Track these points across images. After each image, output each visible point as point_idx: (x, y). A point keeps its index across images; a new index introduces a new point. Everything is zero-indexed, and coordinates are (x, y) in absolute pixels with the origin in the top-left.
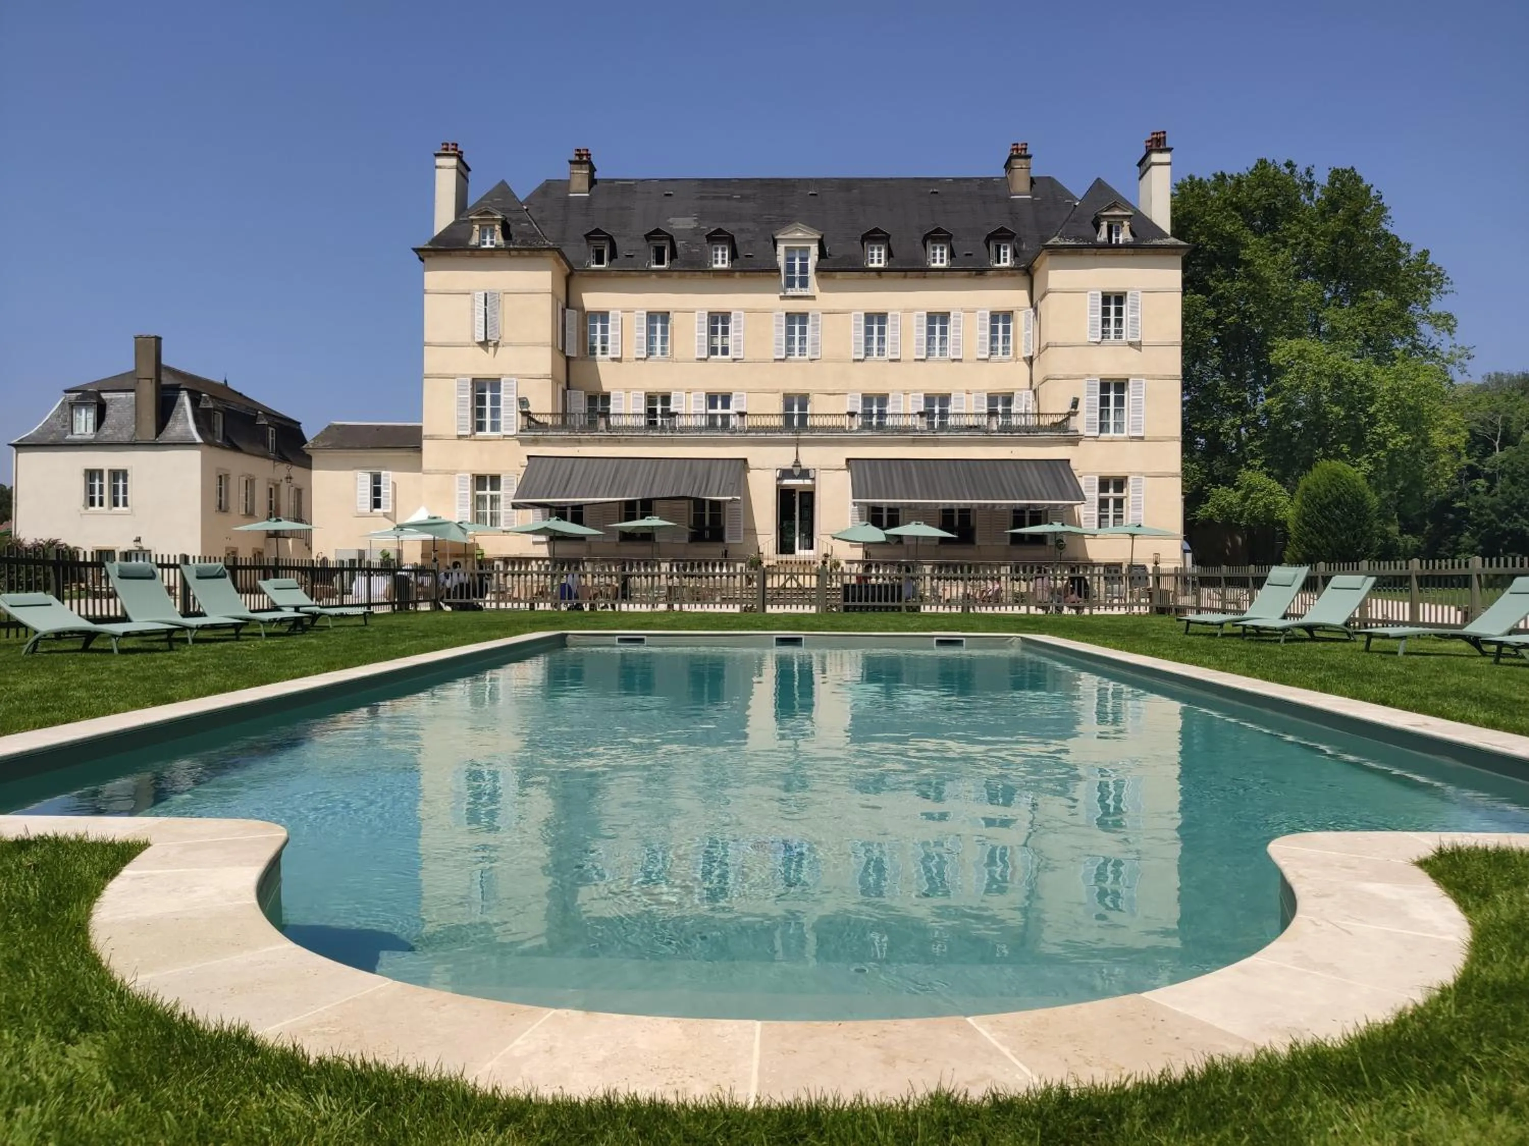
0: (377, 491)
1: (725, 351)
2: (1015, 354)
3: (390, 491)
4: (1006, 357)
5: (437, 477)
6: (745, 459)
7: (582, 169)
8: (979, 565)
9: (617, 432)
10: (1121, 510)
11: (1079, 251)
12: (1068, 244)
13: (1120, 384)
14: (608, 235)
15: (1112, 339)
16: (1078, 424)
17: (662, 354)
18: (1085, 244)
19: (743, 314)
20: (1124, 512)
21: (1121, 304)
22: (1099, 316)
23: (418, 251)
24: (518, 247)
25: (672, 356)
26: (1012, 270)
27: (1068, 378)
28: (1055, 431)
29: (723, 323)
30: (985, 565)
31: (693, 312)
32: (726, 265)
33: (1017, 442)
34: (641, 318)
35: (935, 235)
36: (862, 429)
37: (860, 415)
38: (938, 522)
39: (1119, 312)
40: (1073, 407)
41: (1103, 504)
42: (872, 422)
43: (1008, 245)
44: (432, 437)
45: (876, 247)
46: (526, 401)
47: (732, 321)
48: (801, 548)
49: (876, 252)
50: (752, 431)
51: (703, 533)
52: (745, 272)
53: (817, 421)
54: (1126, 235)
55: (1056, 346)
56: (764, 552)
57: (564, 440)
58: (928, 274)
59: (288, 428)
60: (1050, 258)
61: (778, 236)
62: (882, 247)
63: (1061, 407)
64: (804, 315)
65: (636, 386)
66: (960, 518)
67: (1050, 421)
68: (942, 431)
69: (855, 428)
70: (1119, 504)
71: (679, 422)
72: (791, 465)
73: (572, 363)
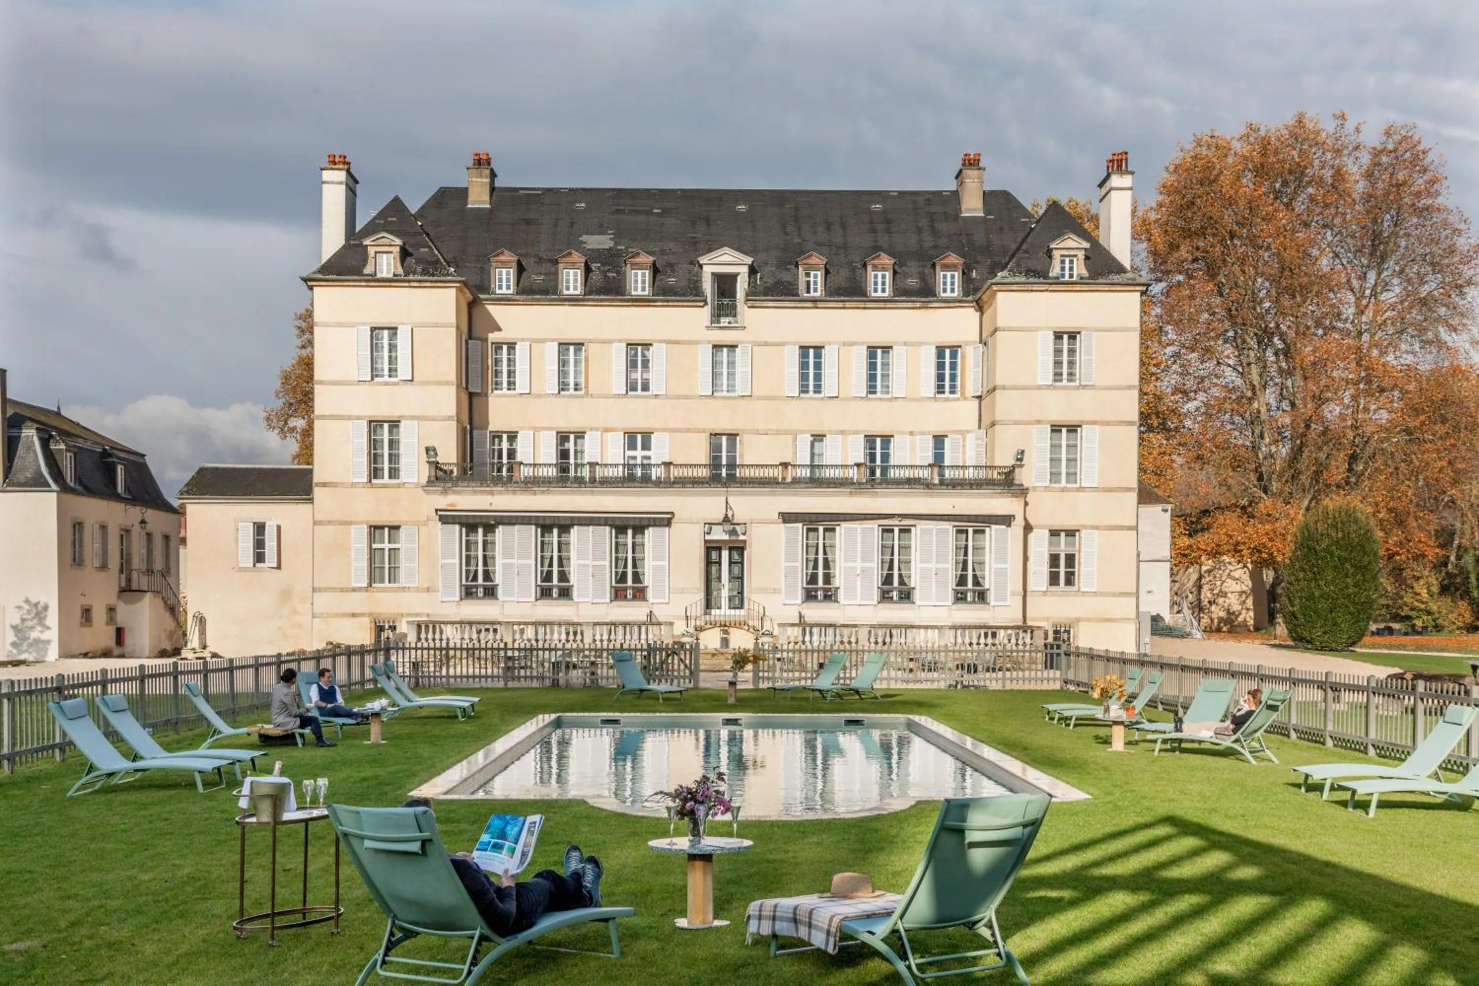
0: (259, 544)
1: (646, 387)
2: (963, 394)
3: (275, 543)
4: (952, 396)
5: (331, 528)
6: (672, 513)
7: (481, 177)
8: (919, 627)
9: (534, 483)
10: (1073, 567)
11: (1030, 287)
12: (1017, 279)
13: (1073, 429)
14: (515, 258)
15: (1065, 382)
16: (1023, 477)
17: (576, 389)
18: (1036, 280)
19: (664, 345)
20: (1076, 570)
21: (1075, 344)
22: (1050, 358)
23: (305, 280)
24: (419, 278)
25: (587, 392)
26: (960, 301)
27: (1016, 423)
28: (1000, 485)
29: (643, 355)
30: (927, 627)
31: (610, 342)
32: (646, 293)
33: (960, 495)
34: (552, 349)
35: (876, 262)
36: (796, 481)
37: (794, 466)
38: (876, 581)
39: (1072, 352)
40: (1018, 460)
41: (1054, 560)
42: (806, 473)
43: (956, 274)
44: (324, 485)
45: (812, 273)
46: (434, 449)
47: (651, 354)
48: (730, 608)
49: (812, 279)
50: (678, 483)
51: (625, 589)
52: (668, 301)
53: (747, 473)
54: (1080, 269)
55: (1004, 388)
56: (692, 612)
57: (475, 492)
58: (869, 305)
59: (134, 463)
60: (999, 294)
61: (703, 260)
62: (819, 273)
63: (1005, 459)
64: (732, 347)
65: (547, 424)
66: (900, 576)
67: (995, 472)
68: (880, 484)
69: (789, 480)
70: (1071, 560)
71: (599, 473)
72: (720, 517)
73: (476, 400)
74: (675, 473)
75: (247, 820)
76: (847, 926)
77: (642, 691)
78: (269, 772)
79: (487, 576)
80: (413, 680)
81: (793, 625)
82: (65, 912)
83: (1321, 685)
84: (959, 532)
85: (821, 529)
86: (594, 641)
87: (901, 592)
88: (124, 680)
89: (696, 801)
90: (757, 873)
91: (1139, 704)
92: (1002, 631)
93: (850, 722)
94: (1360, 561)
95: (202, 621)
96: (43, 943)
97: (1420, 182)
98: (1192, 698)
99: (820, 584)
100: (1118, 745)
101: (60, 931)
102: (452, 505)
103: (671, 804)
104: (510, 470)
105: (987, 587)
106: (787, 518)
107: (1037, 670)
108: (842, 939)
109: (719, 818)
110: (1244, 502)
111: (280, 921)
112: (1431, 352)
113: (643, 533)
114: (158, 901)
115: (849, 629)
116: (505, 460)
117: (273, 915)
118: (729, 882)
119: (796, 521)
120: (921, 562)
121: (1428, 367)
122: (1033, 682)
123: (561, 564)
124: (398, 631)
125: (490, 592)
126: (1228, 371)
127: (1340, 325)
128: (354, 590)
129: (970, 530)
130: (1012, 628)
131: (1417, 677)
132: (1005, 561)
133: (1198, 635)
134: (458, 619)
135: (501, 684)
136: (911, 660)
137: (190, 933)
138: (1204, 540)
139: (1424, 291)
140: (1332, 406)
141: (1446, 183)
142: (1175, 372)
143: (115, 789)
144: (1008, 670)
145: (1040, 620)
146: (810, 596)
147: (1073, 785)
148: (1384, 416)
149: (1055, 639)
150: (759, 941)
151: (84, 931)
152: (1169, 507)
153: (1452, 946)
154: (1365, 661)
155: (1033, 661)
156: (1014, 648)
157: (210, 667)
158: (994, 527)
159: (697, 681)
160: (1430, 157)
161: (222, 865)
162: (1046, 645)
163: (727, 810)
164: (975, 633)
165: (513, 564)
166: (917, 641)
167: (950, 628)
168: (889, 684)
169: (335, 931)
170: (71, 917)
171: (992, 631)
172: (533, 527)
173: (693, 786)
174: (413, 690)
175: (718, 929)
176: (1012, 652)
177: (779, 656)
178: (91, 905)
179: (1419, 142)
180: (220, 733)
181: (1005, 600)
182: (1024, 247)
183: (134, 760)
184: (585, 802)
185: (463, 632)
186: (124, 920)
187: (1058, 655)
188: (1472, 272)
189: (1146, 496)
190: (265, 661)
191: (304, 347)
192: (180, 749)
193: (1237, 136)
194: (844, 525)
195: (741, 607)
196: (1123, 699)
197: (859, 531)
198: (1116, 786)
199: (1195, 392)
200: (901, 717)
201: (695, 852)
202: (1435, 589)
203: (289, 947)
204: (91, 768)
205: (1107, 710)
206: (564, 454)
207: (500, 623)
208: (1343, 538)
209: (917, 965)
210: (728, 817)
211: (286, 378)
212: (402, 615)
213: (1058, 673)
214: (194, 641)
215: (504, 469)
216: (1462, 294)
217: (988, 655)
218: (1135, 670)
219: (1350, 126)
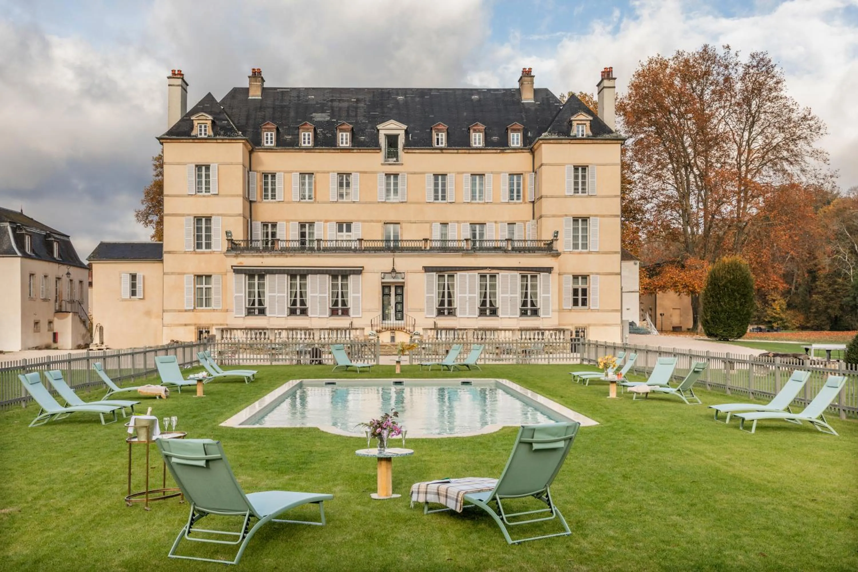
0: (134, 285)
1: (348, 197)
2: (524, 200)
3: (142, 285)
4: (518, 201)
5: (173, 277)
6: (363, 267)
7: (256, 82)
8: (501, 330)
9: (285, 251)
10: (586, 295)
11: (560, 141)
12: (553, 137)
13: (585, 220)
14: (275, 126)
15: (580, 194)
16: (558, 246)
17: (309, 199)
18: (563, 137)
19: (358, 174)
20: (588, 297)
21: (585, 172)
22: (572, 180)
23: (159, 139)
24: (222, 137)
25: (315, 200)
26: (522, 149)
27: (554, 216)
28: (545, 250)
29: (347, 180)
30: (505, 330)
31: (328, 172)
32: (348, 145)
33: (523, 256)
34: (296, 177)
35: (475, 127)
36: (432, 249)
37: (431, 240)
38: (478, 304)
39: (584, 177)
40: (555, 236)
41: (575, 292)
42: (438, 244)
43: (519, 134)
44: (169, 252)
45: (440, 134)
46: (231, 233)
47: (352, 179)
48: (396, 319)
49: (440, 137)
50: (366, 250)
51: (337, 310)
52: (360, 150)
53: (405, 245)
54: (588, 131)
55: (547, 197)
56: (375, 322)
57: (254, 256)
58: (471, 151)
59: (64, 241)
60: (543, 145)
61: (379, 127)
62: (444, 134)
63: (548, 236)
64: (396, 175)
65: (293, 218)
66: (491, 301)
67: (542, 244)
68: (479, 250)
69: (428, 248)
70: (584, 292)
71: (323, 245)
72: (390, 269)
73: (253, 205)
74: (365, 245)
75: (133, 440)
76: (467, 497)
77: (348, 366)
78: (145, 413)
79: (260, 303)
80: (219, 361)
81: (431, 329)
82: (30, 492)
83: (724, 361)
84: (523, 277)
85: (446, 276)
86: (320, 338)
87: (491, 310)
88: (60, 362)
89: (382, 428)
90: (416, 468)
91: (624, 371)
92: (547, 332)
93: (464, 383)
94: (743, 292)
95: (101, 329)
96: (20, 509)
97: (771, 83)
98: (653, 368)
99: (446, 306)
100: (613, 394)
101: (27, 503)
102: (241, 263)
103: (368, 430)
104: (273, 243)
105: (538, 307)
106: (427, 269)
107: (567, 353)
108: (464, 504)
109: (395, 437)
110: (679, 259)
111: (151, 496)
112: (779, 176)
113: (347, 278)
114: (82, 485)
115: (463, 331)
116: (270, 238)
117: (148, 492)
118: (400, 472)
119: (433, 271)
120: (502, 293)
121: (778, 184)
122: (565, 360)
123: (301, 296)
124: (210, 334)
125: (262, 312)
126: (669, 187)
127: (729, 161)
128: (186, 311)
129: (529, 276)
130: (553, 330)
131: (775, 355)
132: (548, 292)
133: (656, 332)
134: (244, 327)
135: (269, 363)
136: (497, 348)
137: (101, 503)
138: (657, 281)
139: (775, 142)
140: (725, 206)
141: (784, 83)
142: (640, 188)
143: (57, 423)
144: (551, 353)
145: (569, 325)
146: (440, 313)
147: (589, 417)
148: (754, 211)
149: (577, 336)
150: (418, 506)
151: (42, 502)
152: (638, 262)
153: (800, 504)
154: (747, 347)
155: (564, 348)
156: (554, 341)
157: (107, 354)
158: (542, 274)
159: (378, 361)
160: (776, 69)
161: (117, 465)
162: (571, 340)
163: (399, 433)
164: (532, 333)
165: (275, 296)
166: (500, 337)
167: (519, 330)
168: (485, 361)
169: (182, 502)
170: (34, 494)
171: (541, 331)
172: (286, 275)
173: (380, 419)
174: (220, 366)
175: (395, 499)
176: (553, 343)
177: (423, 346)
178: (45, 487)
179: (770, 61)
180: (113, 391)
181: (549, 314)
182: (557, 119)
183: (66, 407)
184: (319, 429)
185: (247, 334)
186: (64, 495)
187: (579, 344)
188: (800, 132)
189: (625, 256)
190: (137, 351)
191: (157, 175)
192: (91, 400)
193: (671, 58)
194: (459, 273)
195: (402, 319)
196: (615, 368)
197: (467, 277)
198: (613, 417)
199: (651, 198)
200: (492, 380)
201: (382, 456)
202: (784, 307)
203: (156, 511)
204: (43, 411)
205: (607, 375)
206: (303, 235)
207: (267, 329)
208: (734, 279)
209: (506, 518)
210: (400, 436)
211: (148, 193)
212: (213, 325)
213: (579, 355)
214: (96, 340)
215: (270, 243)
216: (796, 145)
217: (540, 345)
218: (621, 353)
219: (732, 52)
